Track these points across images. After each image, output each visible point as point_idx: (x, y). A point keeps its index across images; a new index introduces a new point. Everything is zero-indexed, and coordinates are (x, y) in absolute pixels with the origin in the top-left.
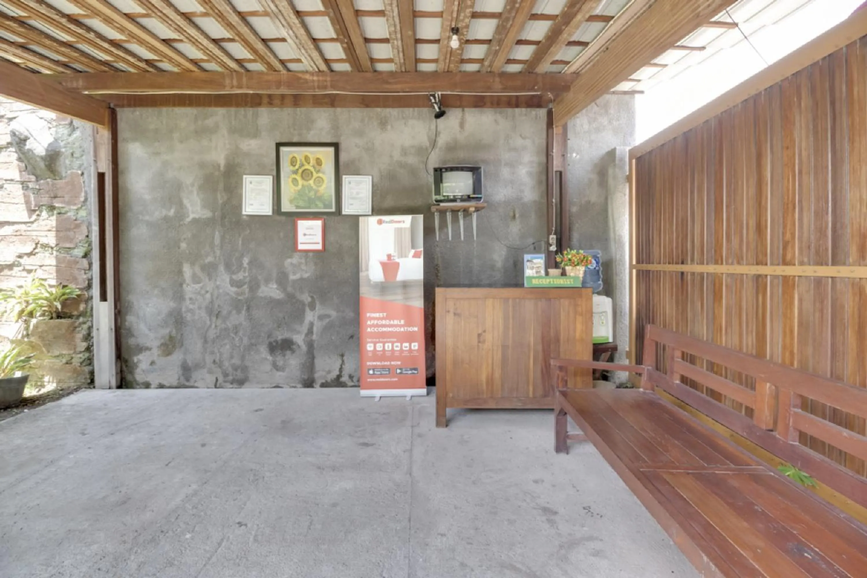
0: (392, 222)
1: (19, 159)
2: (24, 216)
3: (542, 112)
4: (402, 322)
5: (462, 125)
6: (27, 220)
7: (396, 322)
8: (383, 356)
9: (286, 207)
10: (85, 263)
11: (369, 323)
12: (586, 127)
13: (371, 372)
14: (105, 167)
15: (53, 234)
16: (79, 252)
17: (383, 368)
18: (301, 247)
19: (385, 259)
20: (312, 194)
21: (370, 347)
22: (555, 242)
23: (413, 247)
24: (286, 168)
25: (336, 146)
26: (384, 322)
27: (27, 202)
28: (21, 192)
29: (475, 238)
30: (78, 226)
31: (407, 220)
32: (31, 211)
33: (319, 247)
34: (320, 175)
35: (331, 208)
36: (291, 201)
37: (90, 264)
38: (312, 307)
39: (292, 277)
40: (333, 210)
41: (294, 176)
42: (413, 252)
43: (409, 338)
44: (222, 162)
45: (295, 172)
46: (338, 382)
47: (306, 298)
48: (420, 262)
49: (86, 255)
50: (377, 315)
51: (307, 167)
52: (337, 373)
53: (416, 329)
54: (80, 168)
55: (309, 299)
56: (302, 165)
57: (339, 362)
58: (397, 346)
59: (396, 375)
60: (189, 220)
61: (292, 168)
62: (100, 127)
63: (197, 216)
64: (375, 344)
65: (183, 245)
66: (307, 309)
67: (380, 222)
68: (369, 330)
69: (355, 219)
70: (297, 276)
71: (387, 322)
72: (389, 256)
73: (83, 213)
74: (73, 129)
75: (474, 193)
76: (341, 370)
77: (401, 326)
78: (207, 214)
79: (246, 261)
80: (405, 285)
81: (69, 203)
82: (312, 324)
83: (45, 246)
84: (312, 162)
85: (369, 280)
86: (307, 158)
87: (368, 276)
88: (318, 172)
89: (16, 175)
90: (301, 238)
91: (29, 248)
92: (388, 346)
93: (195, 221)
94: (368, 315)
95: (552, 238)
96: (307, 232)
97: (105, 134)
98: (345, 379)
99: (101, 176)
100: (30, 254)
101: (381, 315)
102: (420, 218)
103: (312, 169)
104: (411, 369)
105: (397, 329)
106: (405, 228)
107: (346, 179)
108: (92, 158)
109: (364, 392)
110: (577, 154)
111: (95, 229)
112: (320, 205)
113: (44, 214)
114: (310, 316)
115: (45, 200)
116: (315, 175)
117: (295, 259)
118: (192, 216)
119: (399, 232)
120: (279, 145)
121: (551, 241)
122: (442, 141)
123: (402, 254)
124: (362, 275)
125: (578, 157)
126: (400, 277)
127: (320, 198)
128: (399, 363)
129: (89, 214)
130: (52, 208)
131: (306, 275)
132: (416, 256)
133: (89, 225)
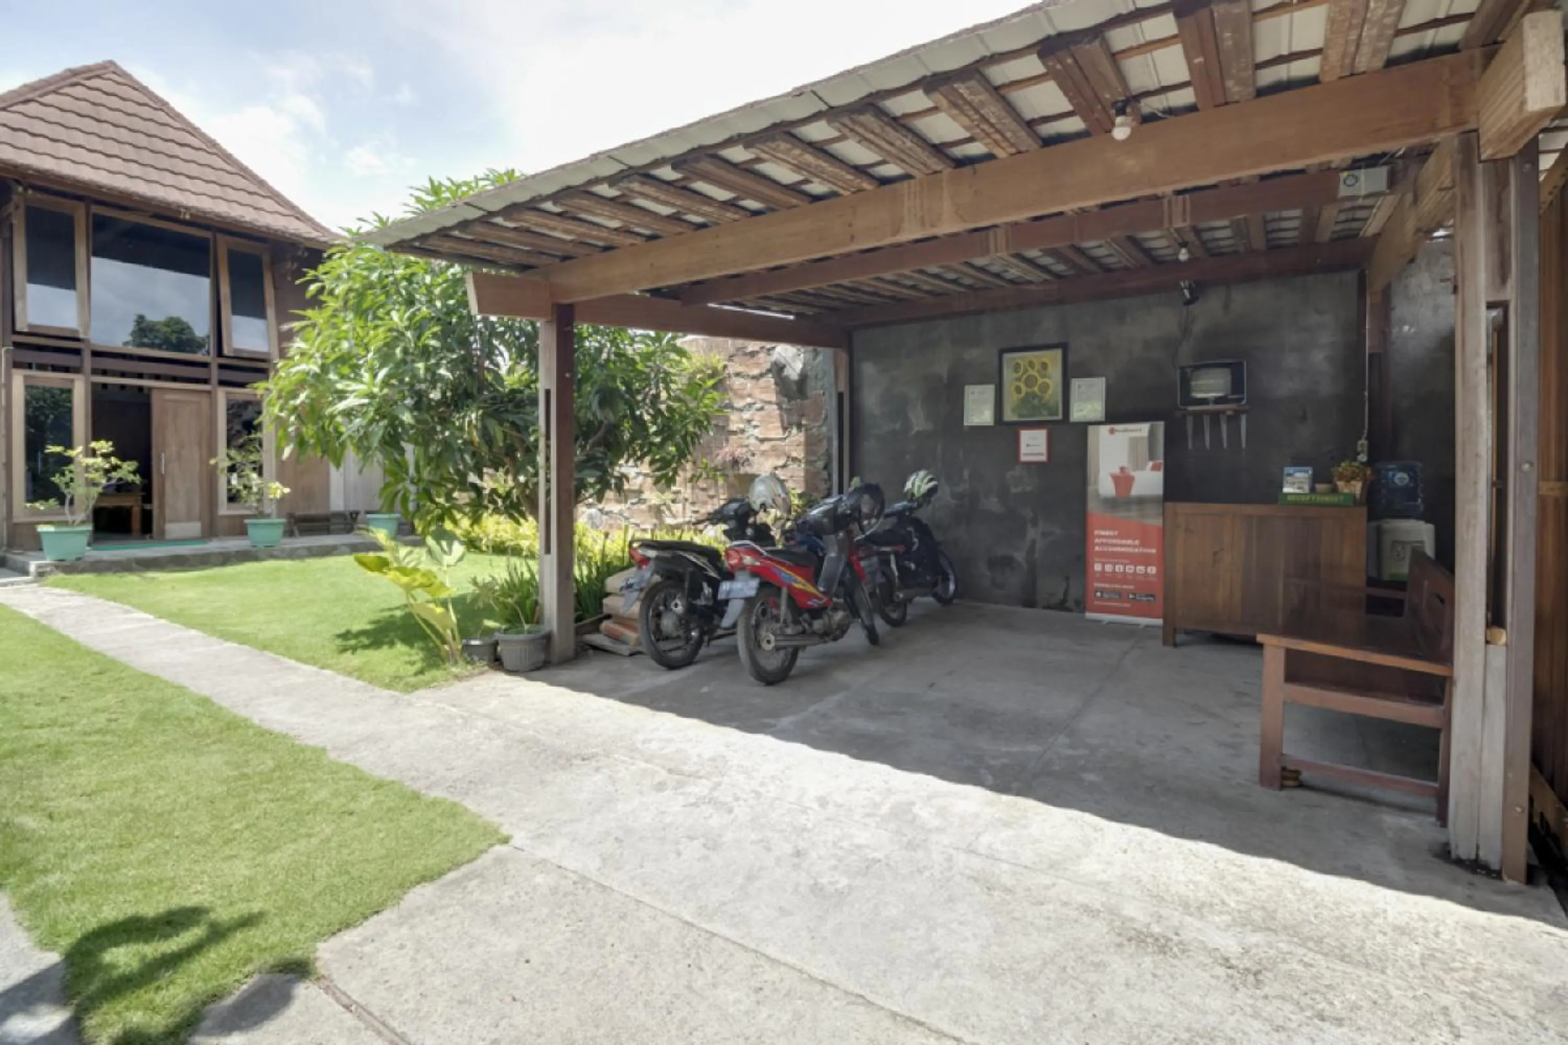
0: (1126, 431)
1: (776, 384)
2: (778, 433)
3: (1351, 277)
4: (1137, 542)
5: (1226, 306)
6: (781, 436)
7: (1129, 542)
8: (1113, 577)
9: (1009, 416)
10: (825, 474)
11: (1097, 541)
12: (1427, 287)
13: (1099, 594)
14: (843, 387)
15: (802, 448)
16: (820, 464)
17: (1114, 591)
18: (1023, 458)
19: (1117, 471)
20: (1036, 402)
21: (1098, 567)
22: (1366, 449)
23: (1152, 458)
24: (1008, 375)
25: (1064, 347)
26: (1114, 541)
27: (782, 421)
28: (778, 412)
29: (1244, 445)
30: (820, 441)
31: (1143, 429)
32: (785, 429)
33: (1043, 458)
34: (1047, 380)
35: (1057, 414)
36: (1013, 410)
37: (830, 475)
38: (1035, 523)
39: (1014, 490)
40: (1060, 417)
41: (1018, 383)
42: (1151, 464)
43: (1145, 560)
44: (945, 376)
45: (1019, 379)
46: (1062, 606)
47: (1028, 513)
48: (1159, 476)
49: (826, 467)
50: (1107, 533)
51: (1031, 372)
52: (1061, 596)
53: (1154, 551)
54: (822, 388)
55: (1031, 514)
56: (1026, 371)
57: (1064, 585)
58: (1130, 569)
59: (1128, 600)
60: (913, 432)
61: (1016, 375)
62: (839, 350)
63: (920, 429)
64: (1103, 564)
65: (908, 457)
66: (1029, 526)
67: (1112, 431)
68: (1097, 548)
69: (1083, 427)
70: (1019, 489)
71: (1118, 541)
72: (1122, 469)
73: (824, 429)
74: (816, 354)
75: (1233, 393)
76: (1066, 593)
77: (1135, 547)
78: (929, 427)
79: (966, 474)
80: (1141, 501)
81: (815, 420)
82: (1034, 542)
83: (795, 459)
84: (1037, 366)
85: (1098, 495)
86: (1031, 364)
87: (1097, 491)
88: (1044, 376)
89: (773, 398)
90: (1024, 449)
91: (781, 462)
92: (1119, 568)
93: (918, 433)
94: (1096, 532)
95: (1362, 445)
96: (1031, 443)
97: (844, 357)
98: (1070, 604)
99: (840, 396)
100: (784, 466)
101: (1111, 533)
102: (1161, 425)
103: (1036, 374)
104: (1147, 596)
105: (1131, 550)
106: (1142, 438)
107: (1075, 383)
108: (832, 380)
109: (1089, 615)
110: (1411, 326)
111: (835, 443)
112: (1045, 412)
113: (794, 431)
114: (1032, 533)
115: (795, 419)
116: (1040, 381)
117: (1017, 472)
118: (916, 429)
119: (1134, 442)
120: (1002, 352)
121: (1359, 449)
122: (1198, 327)
123: (1138, 466)
124: (1090, 489)
125: (1413, 330)
126: (1136, 491)
127: (1045, 406)
128: (1132, 587)
129: (829, 430)
130: (799, 426)
131: (1029, 489)
132: (1155, 468)
133: (830, 440)
